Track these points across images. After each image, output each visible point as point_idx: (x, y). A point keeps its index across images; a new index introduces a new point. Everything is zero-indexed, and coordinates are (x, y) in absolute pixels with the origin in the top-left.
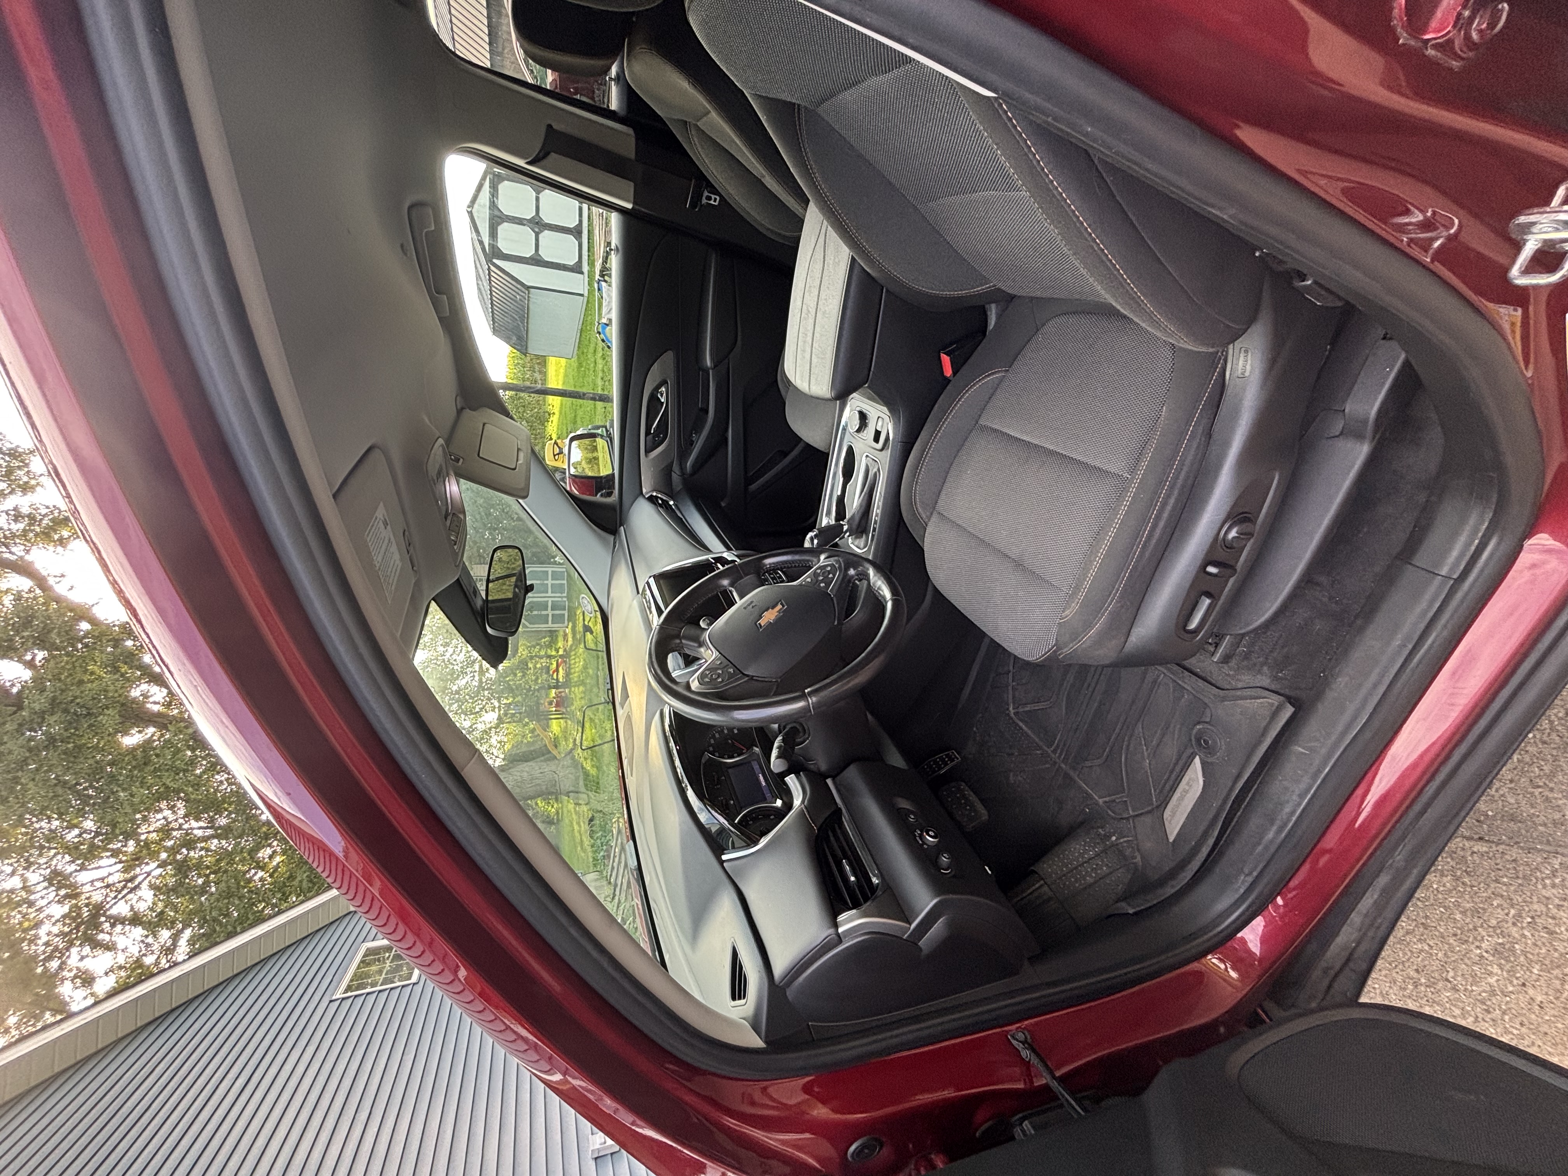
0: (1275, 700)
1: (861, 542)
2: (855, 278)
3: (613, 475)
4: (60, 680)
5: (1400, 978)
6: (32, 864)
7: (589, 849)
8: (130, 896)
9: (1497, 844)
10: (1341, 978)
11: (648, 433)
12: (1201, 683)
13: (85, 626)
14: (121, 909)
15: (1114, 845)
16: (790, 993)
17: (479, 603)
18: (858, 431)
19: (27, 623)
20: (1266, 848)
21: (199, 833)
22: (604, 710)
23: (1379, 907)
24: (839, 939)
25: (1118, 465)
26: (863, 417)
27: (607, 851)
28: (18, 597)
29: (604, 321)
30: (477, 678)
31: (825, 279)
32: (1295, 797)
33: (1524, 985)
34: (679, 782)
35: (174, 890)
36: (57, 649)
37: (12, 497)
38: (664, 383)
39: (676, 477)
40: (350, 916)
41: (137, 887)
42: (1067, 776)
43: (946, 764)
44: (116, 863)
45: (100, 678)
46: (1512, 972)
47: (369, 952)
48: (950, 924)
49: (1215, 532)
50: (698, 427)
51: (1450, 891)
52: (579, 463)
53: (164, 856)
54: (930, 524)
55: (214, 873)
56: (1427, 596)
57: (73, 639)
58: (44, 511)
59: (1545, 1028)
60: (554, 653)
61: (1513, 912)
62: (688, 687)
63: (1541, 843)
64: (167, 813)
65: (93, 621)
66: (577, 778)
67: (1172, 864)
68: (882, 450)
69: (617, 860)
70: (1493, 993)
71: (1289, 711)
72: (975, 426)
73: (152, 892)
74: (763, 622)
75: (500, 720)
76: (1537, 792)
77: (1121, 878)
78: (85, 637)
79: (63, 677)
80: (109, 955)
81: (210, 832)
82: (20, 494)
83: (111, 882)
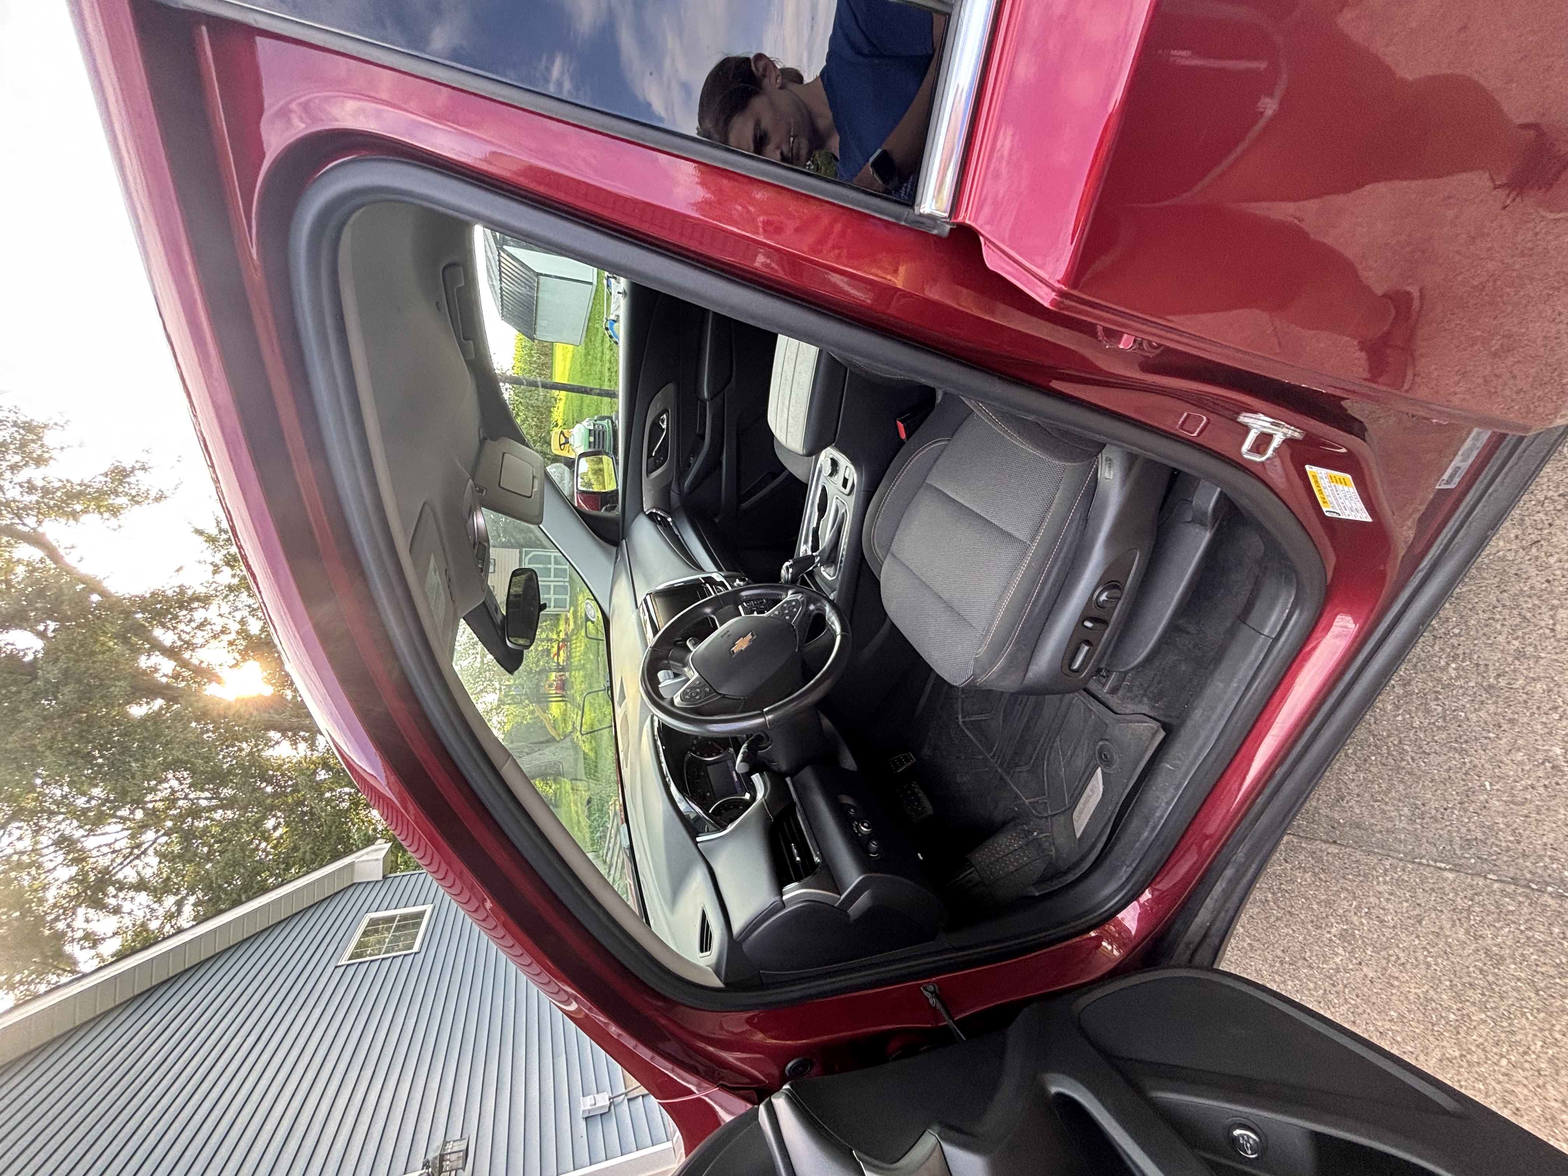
0: (1154, 725)
1: (831, 570)
2: (823, 361)
3: (617, 490)
4: (71, 651)
5: (1270, 957)
6: (41, 828)
7: (587, 830)
8: (137, 862)
9: (1346, 847)
10: (1201, 951)
11: (649, 456)
12: (1102, 707)
13: (95, 598)
14: (129, 874)
15: (1036, 839)
16: (745, 947)
17: (499, 619)
18: (831, 475)
19: (41, 593)
20: (1143, 844)
21: (204, 803)
22: (603, 697)
23: (1227, 895)
24: (783, 905)
25: (1022, 534)
26: (834, 463)
27: (603, 831)
28: (32, 569)
29: (612, 317)
30: (479, 660)
31: (800, 355)
32: (1163, 804)
33: (1360, 963)
34: (663, 777)
35: (180, 856)
36: (69, 620)
37: (26, 469)
38: (665, 411)
39: (674, 496)
40: (354, 888)
41: (144, 853)
42: (1001, 779)
43: (902, 765)
44: (123, 829)
45: (110, 650)
46: (1352, 952)
47: (373, 922)
48: (874, 897)
49: (1089, 595)
50: (695, 451)
51: (1310, 885)
52: (586, 474)
53: (169, 824)
54: (886, 562)
55: (220, 842)
56: (1254, 650)
57: (84, 611)
58: (58, 484)
59: (1373, 999)
60: (555, 637)
61: (1355, 903)
62: (672, 702)
63: (1378, 847)
64: (174, 783)
65: (103, 593)
66: (576, 760)
67: (1078, 857)
68: (849, 495)
69: (612, 841)
70: (1338, 971)
71: (1162, 734)
72: (921, 484)
73: (158, 859)
74: (735, 649)
75: (501, 702)
76: (1376, 804)
77: (1039, 866)
78: (95, 609)
79: (74, 648)
80: (116, 918)
81: (214, 802)
82: (33, 466)
83: (117, 848)
